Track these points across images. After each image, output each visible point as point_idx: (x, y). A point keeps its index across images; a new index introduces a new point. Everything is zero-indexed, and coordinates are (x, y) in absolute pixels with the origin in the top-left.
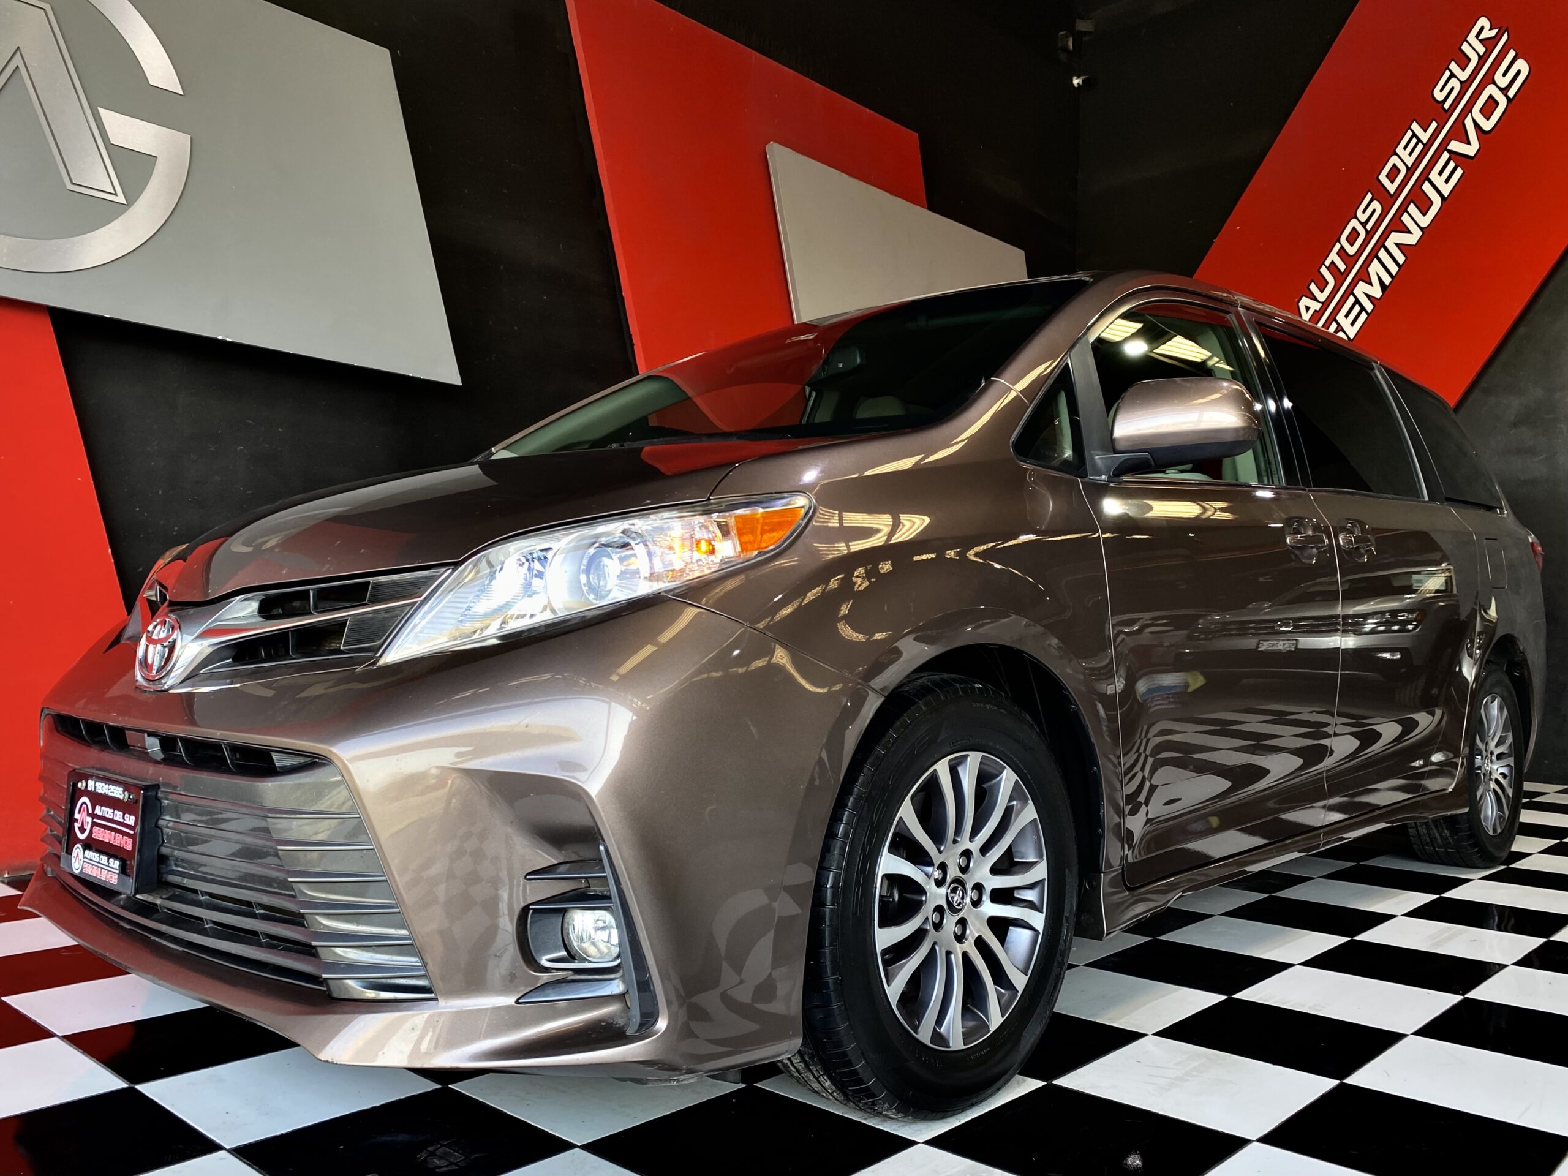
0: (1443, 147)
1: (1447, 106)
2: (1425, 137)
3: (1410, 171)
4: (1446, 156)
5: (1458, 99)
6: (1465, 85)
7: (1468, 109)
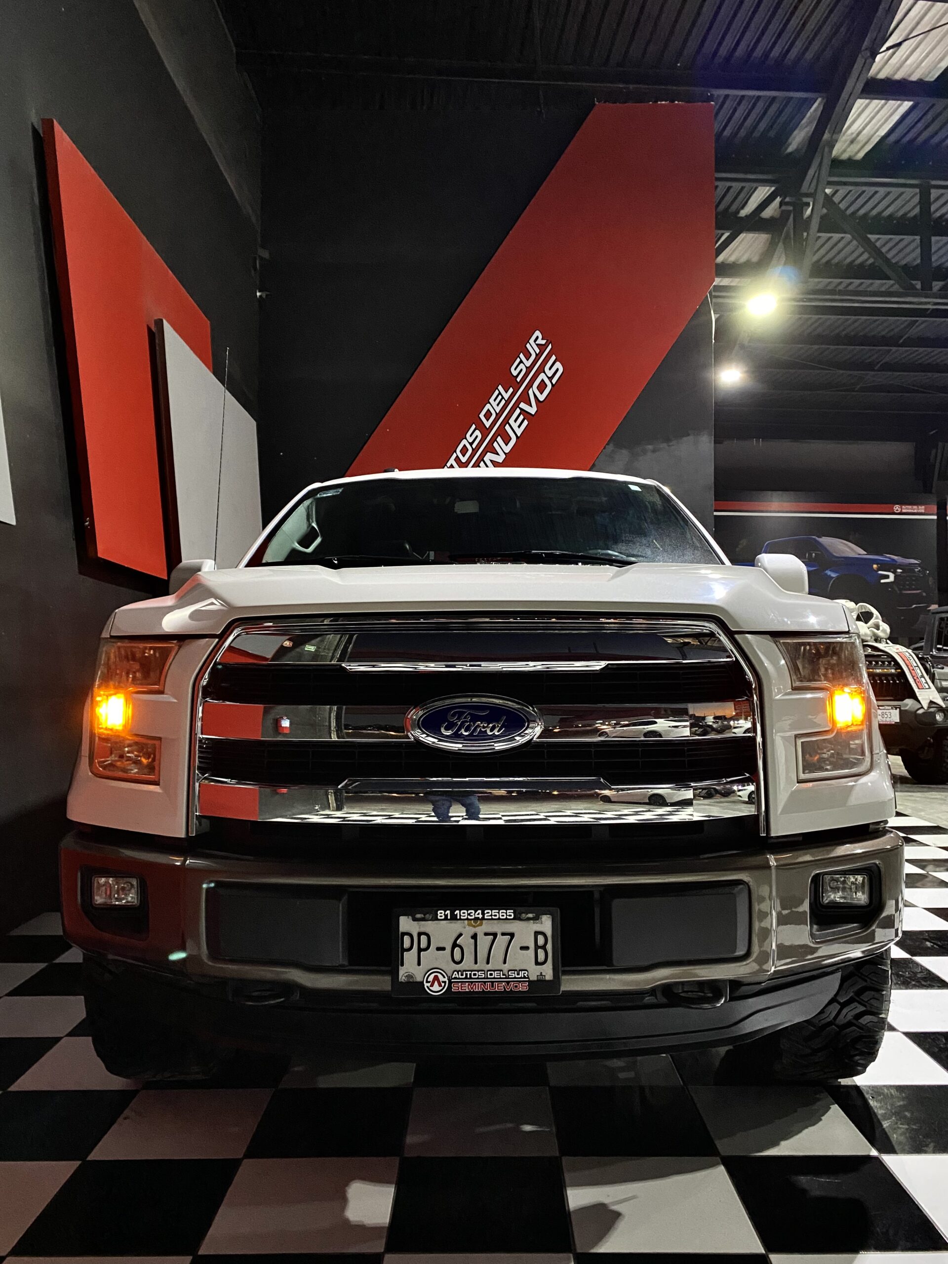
0: (516, 405)
1: (518, 379)
2: (506, 396)
3: (498, 415)
4: (518, 411)
5: (525, 377)
6: (529, 369)
7: (530, 385)
